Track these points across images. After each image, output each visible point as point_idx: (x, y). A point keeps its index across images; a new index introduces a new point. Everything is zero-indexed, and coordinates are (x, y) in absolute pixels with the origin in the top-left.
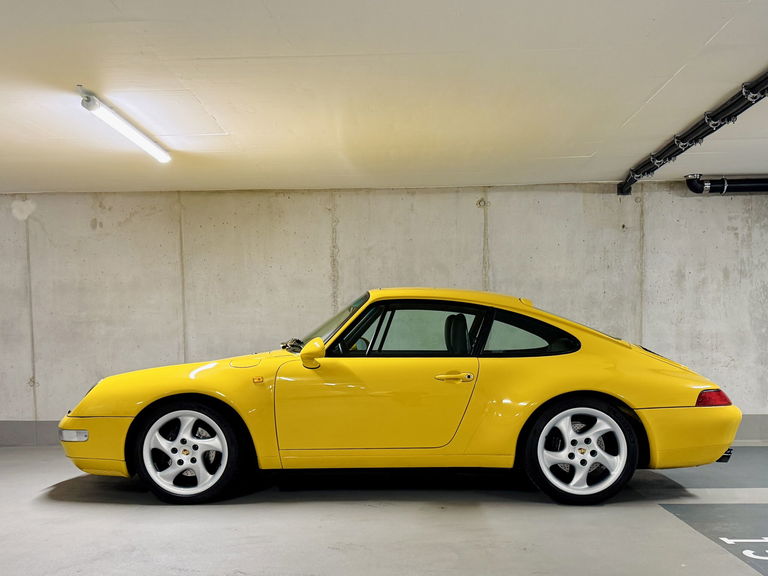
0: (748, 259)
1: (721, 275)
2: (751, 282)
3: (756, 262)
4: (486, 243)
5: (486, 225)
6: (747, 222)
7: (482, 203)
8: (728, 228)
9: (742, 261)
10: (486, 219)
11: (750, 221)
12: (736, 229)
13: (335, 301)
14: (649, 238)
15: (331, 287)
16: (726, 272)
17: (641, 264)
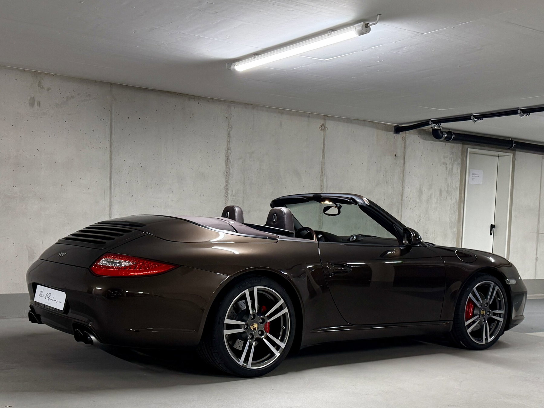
0: (451, 183)
1: (438, 193)
2: (451, 198)
3: (454, 187)
4: (323, 158)
5: (324, 144)
6: (452, 161)
7: (323, 127)
8: (443, 163)
9: (448, 184)
10: (324, 139)
11: (453, 159)
12: (447, 164)
13: (227, 193)
14: (407, 165)
15: (224, 181)
16: (441, 191)
17: (403, 182)
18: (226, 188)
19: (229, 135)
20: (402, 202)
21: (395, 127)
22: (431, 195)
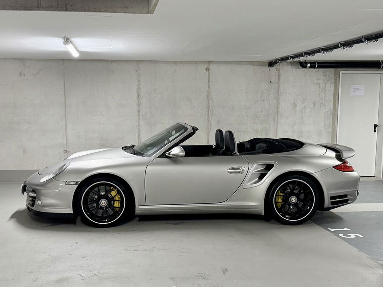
0: (324, 97)
1: (312, 105)
2: (325, 108)
3: (327, 99)
4: (209, 88)
5: (209, 79)
7: (208, 69)
8: (316, 83)
9: (322, 98)
10: (209, 76)
11: (325, 80)
12: (320, 84)
13: (139, 114)
14: (281, 88)
15: (137, 107)
16: (314, 104)
17: (278, 99)
18: (138, 111)
19: (139, 80)
20: (277, 113)
21: (270, 62)
22: (304, 107)
